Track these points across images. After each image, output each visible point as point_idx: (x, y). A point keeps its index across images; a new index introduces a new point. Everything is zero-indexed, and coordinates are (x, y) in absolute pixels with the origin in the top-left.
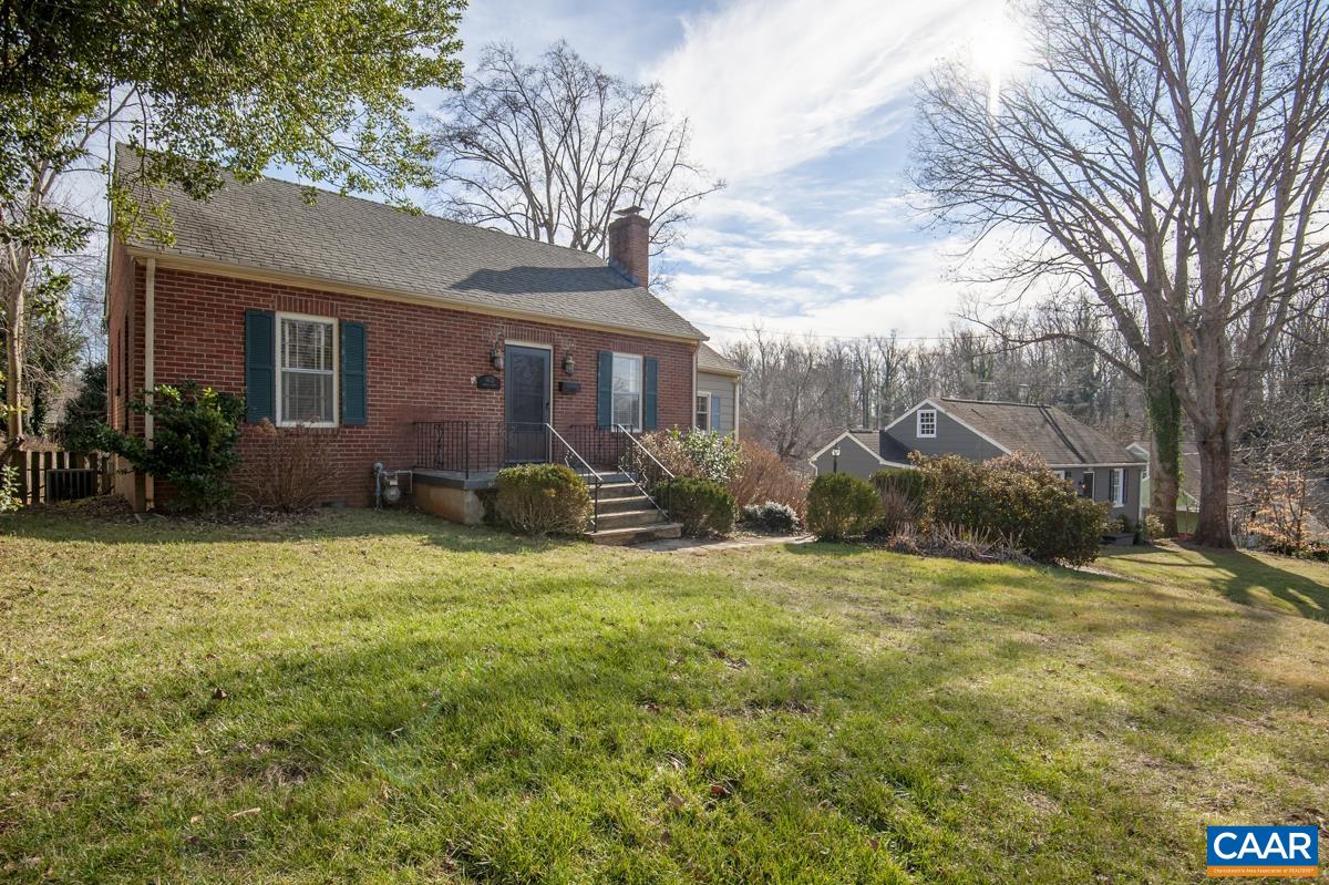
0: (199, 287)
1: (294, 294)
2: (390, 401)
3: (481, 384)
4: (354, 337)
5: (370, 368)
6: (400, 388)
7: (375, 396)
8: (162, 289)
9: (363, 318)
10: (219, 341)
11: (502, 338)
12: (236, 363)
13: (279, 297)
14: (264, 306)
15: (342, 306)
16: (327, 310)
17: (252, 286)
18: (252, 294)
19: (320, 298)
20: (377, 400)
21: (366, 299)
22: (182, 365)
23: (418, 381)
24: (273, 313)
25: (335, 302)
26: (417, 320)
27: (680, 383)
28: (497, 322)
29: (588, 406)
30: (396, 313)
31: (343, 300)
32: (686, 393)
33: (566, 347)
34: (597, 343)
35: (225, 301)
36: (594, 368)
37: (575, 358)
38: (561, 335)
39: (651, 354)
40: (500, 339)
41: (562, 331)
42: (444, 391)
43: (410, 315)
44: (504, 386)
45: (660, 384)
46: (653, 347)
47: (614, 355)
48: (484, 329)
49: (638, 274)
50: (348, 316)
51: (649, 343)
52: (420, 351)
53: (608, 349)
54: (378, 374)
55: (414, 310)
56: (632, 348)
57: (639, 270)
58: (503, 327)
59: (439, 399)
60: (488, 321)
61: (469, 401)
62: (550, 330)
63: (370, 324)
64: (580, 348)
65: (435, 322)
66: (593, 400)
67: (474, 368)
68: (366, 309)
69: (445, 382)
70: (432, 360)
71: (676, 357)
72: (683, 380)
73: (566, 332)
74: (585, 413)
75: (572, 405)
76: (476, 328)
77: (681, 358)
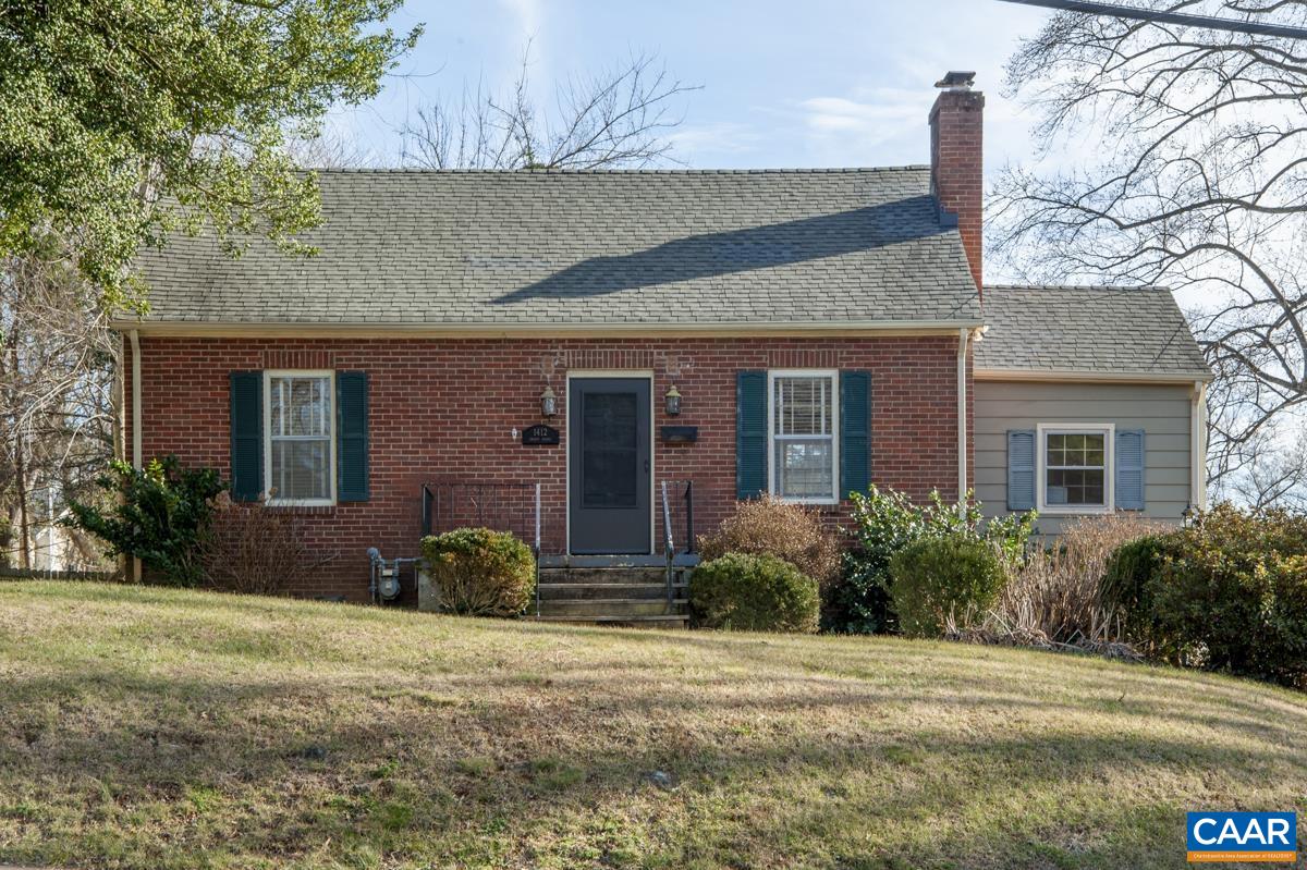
0: (184, 353)
1: (282, 347)
2: (399, 470)
3: (528, 438)
4: (353, 396)
5: (373, 429)
6: (411, 452)
7: (380, 464)
8: (149, 360)
9: (362, 366)
10: (205, 411)
11: (561, 370)
12: (222, 435)
13: (266, 353)
14: (249, 366)
15: (338, 354)
16: (320, 361)
17: (238, 344)
18: (237, 353)
19: (311, 347)
20: (382, 470)
21: (367, 341)
22: (169, 441)
23: (437, 441)
24: (261, 372)
25: (329, 351)
26: (434, 359)
27: (929, 410)
28: (552, 348)
29: (718, 463)
30: (407, 354)
31: (341, 347)
32: (943, 428)
33: (674, 371)
34: (737, 359)
35: (209, 366)
36: (728, 399)
37: (691, 388)
38: (666, 354)
39: (856, 365)
40: (557, 372)
41: (668, 347)
42: (473, 452)
43: (425, 353)
44: (565, 440)
45: (877, 416)
46: (860, 353)
47: (773, 374)
48: (533, 360)
49: (954, 204)
50: (346, 366)
51: (850, 347)
52: (438, 400)
53: (758, 365)
54: (383, 435)
55: (430, 347)
56: (812, 359)
57: (958, 197)
58: (562, 354)
59: (465, 464)
60: (539, 347)
61: (510, 464)
62: (644, 347)
63: (371, 371)
64: (700, 371)
65: (459, 359)
66: (729, 452)
67: (517, 417)
68: (368, 354)
69: (475, 440)
70: (455, 411)
71: (916, 364)
72: (937, 405)
73: (675, 347)
74: (712, 475)
75: (688, 463)
76: (519, 360)
77: (931, 364)
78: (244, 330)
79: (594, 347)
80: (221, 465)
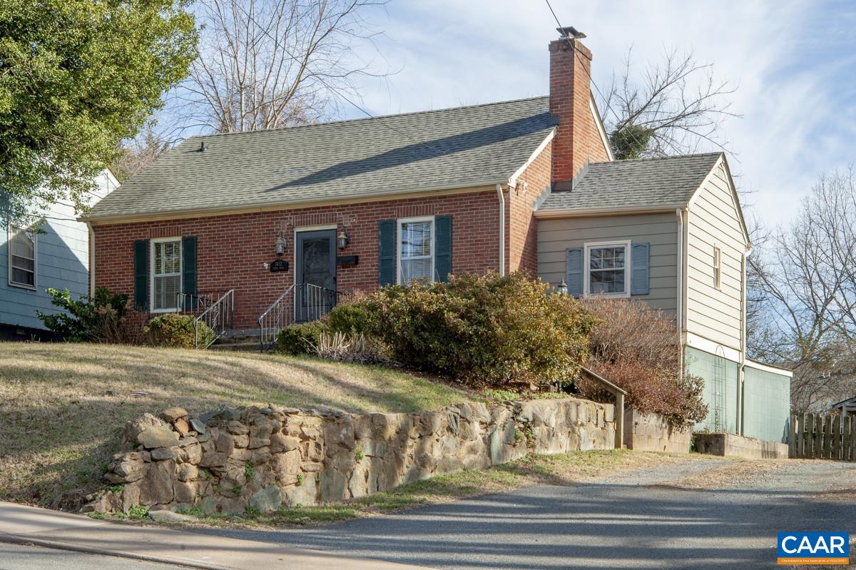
0: (114, 233)
1: (158, 226)
2: (212, 289)
3: (273, 268)
4: (190, 248)
5: (199, 268)
6: (217, 280)
8: (98, 237)
9: (194, 233)
10: (123, 263)
11: (291, 228)
12: (131, 275)
13: (151, 229)
14: (143, 237)
15: (183, 227)
16: (175, 232)
17: (138, 226)
18: (137, 231)
19: (171, 225)
20: (204, 290)
21: (196, 219)
22: (107, 280)
23: (229, 272)
24: (149, 240)
25: (179, 226)
26: (228, 227)
27: (485, 237)
28: (286, 215)
29: (370, 276)
30: (215, 224)
31: (184, 224)
32: (492, 247)
33: (347, 223)
34: (380, 214)
35: (126, 238)
36: (375, 238)
37: (356, 233)
38: (343, 214)
39: (445, 212)
40: (288, 229)
41: (344, 210)
42: (246, 278)
43: (224, 224)
44: (293, 268)
45: (456, 242)
46: (446, 205)
47: (400, 221)
48: (277, 223)
50: (186, 233)
51: (441, 201)
52: (230, 249)
53: (391, 216)
54: (204, 271)
55: (226, 220)
56: (420, 211)
58: (291, 218)
59: (243, 284)
60: (280, 215)
61: (264, 283)
62: (332, 211)
63: (199, 236)
64: (361, 222)
65: (240, 226)
66: (376, 269)
67: (268, 256)
68: (197, 226)
69: (247, 271)
70: (238, 255)
71: (477, 209)
72: (489, 233)
73: (348, 209)
74: (367, 283)
75: (353, 277)
76: (269, 223)
77: (486, 208)
78: (137, 218)
79: (307, 213)
80: (130, 292)
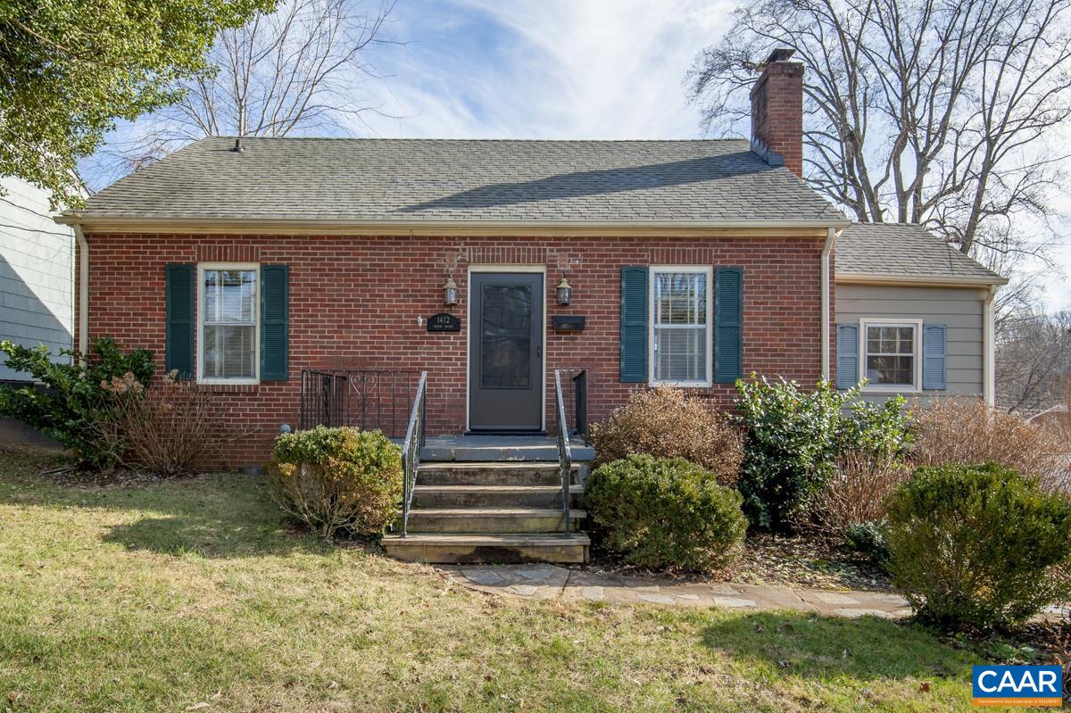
0: (127, 247)
1: (214, 242)
2: (317, 353)
3: (433, 325)
4: (276, 283)
5: (293, 316)
6: (327, 337)
7: (299, 347)
8: (96, 253)
9: (284, 259)
10: (144, 299)
11: (464, 264)
12: (159, 320)
13: (199, 247)
14: (185, 258)
15: (263, 248)
16: (247, 255)
17: (174, 239)
18: (173, 248)
19: (240, 242)
20: (301, 353)
21: (289, 237)
22: (112, 325)
23: (351, 327)
24: (195, 265)
25: (255, 245)
26: (349, 254)
27: (794, 303)
28: (455, 244)
29: (604, 349)
30: (324, 249)
31: (265, 243)
32: (808, 319)
33: (565, 266)
34: (622, 256)
35: (149, 258)
36: (614, 292)
37: (580, 281)
38: (558, 251)
39: (729, 262)
40: (459, 266)
41: (559, 245)
42: (383, 338)
43: (341, 249)
44: (466, 328)
45: (748, 308)
46: (733, 251)
47: (653, 269)
48: (438, 255)
49: (780, 149)
50: (270, 259)
51: (724, 246)
52: (352, 290)
53: (640, 261)
54: (302, 321)
55: (345, 243)
56: (689, 257)
57: (783, 143)
58: (464, 250)
59: (376, 348)
60: (443, 244)
61: (416, 348)
62: (538, 244)
63: (294, 264)
64: (589, 266)
65: (371, 254)
66: (614, 339)
67: (423, 306)
68: (289, 248)
69: (384, 327)
70: (368, 301)
71: (783, 262)
72: (802, 298)
73: (566, 245)
74: (599, 359)
75: (576, 349)
76: (426, 255)
77: (796, 262)
78: (175, 225)
79: (493, 244)
80: (158, 347)
